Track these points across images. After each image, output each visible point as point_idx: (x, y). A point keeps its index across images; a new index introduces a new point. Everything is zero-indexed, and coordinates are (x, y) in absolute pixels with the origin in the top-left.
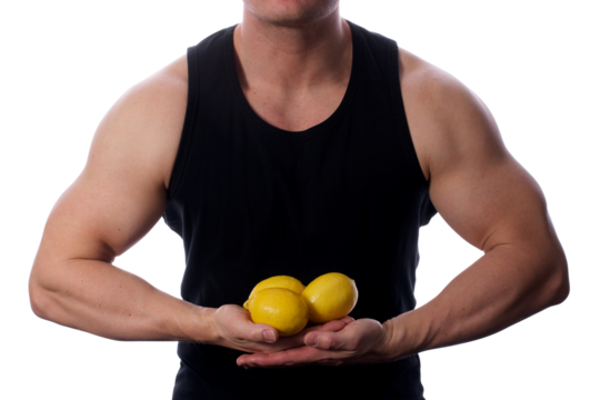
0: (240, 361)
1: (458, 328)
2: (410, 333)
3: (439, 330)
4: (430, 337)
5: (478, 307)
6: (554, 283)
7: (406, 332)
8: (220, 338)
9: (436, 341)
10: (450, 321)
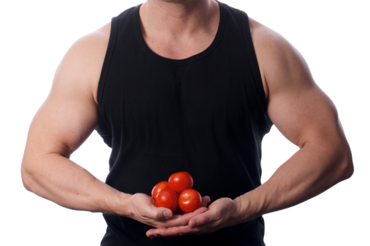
0: (149, 233)
1: (283, 198)
2: (253, 203)
3: (271, 200)
4: (266, 205)
5: (295, 184)
6: (344, 165)
7: (250, 202)
8: (132, 214)
9: (270, 207)
10: (277, 194)
